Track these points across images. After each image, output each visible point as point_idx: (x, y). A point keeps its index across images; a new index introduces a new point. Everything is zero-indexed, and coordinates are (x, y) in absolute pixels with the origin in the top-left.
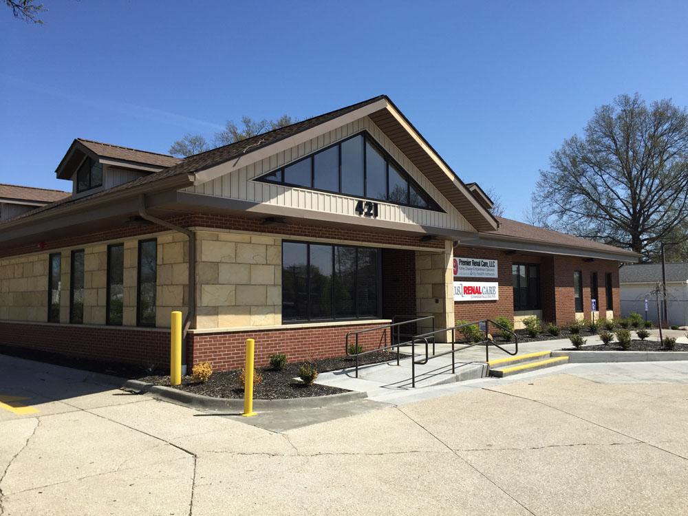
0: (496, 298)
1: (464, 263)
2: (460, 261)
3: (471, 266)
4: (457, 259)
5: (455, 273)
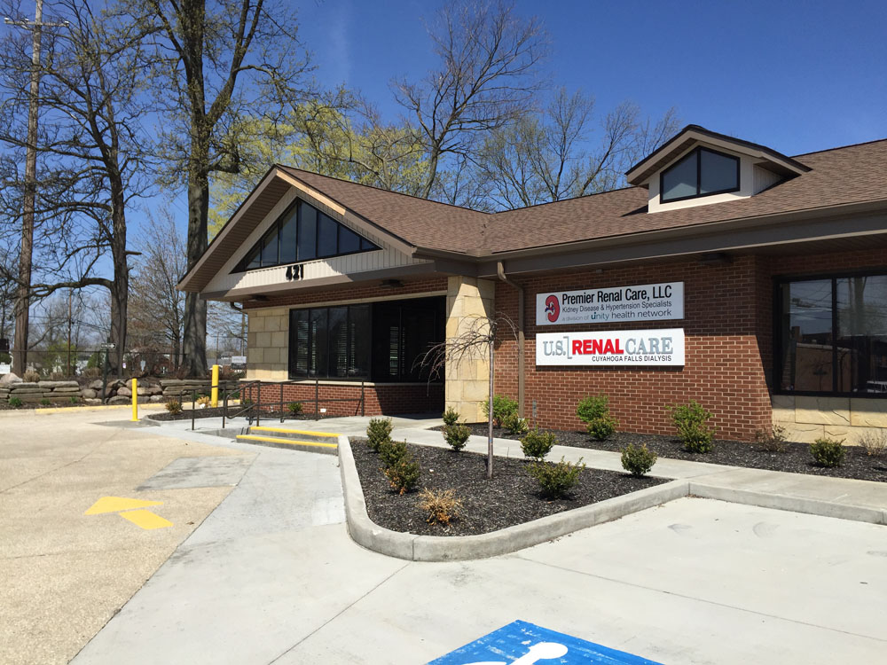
0: (678, 359)
1: (574, 300)
2: (566, 298)
3: (595, 303)
4: (559, 295)
5: (553, 318)
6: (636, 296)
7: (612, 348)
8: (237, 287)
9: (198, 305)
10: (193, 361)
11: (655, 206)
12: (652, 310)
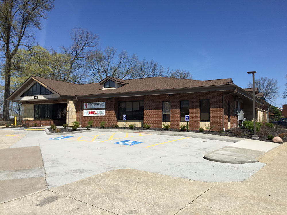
0: (104, 114)
1: (89, 104)
2: (88, 104)
3: (93, 105)
4: (87, 103)
5: (86, 107)
6: (99, 104)
7: (95, 113)
8: (22, 100)
9: (7, 102)
10: (6, 116)
11: (104, 89)
12: (101, 106)
